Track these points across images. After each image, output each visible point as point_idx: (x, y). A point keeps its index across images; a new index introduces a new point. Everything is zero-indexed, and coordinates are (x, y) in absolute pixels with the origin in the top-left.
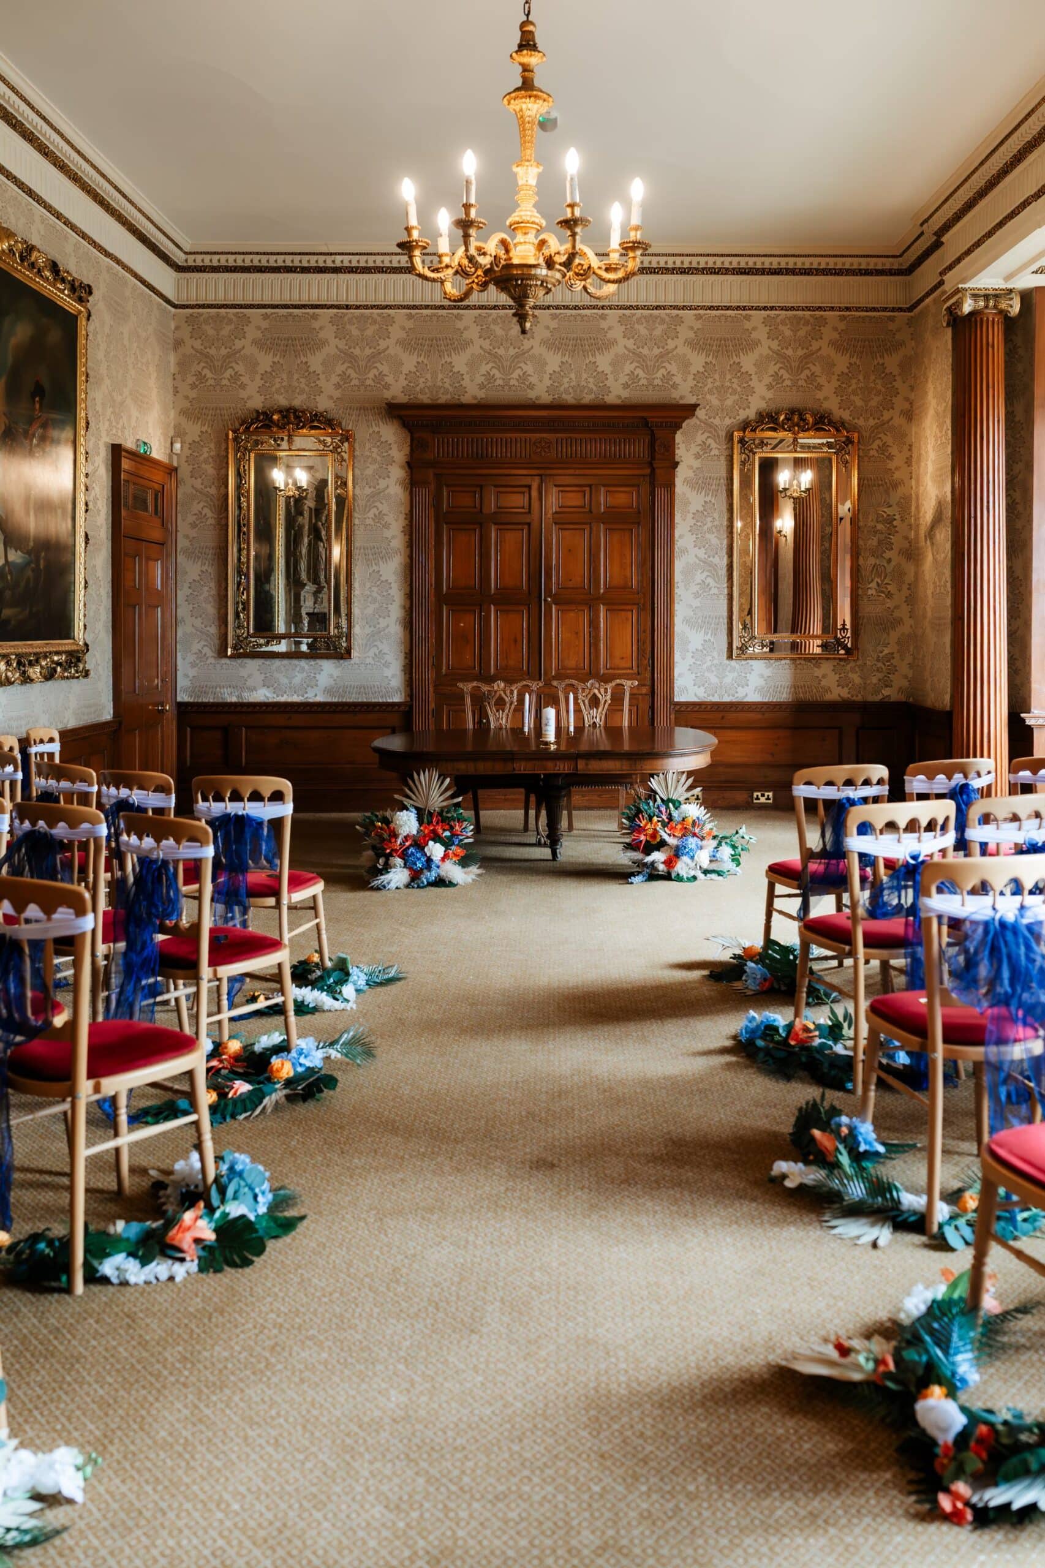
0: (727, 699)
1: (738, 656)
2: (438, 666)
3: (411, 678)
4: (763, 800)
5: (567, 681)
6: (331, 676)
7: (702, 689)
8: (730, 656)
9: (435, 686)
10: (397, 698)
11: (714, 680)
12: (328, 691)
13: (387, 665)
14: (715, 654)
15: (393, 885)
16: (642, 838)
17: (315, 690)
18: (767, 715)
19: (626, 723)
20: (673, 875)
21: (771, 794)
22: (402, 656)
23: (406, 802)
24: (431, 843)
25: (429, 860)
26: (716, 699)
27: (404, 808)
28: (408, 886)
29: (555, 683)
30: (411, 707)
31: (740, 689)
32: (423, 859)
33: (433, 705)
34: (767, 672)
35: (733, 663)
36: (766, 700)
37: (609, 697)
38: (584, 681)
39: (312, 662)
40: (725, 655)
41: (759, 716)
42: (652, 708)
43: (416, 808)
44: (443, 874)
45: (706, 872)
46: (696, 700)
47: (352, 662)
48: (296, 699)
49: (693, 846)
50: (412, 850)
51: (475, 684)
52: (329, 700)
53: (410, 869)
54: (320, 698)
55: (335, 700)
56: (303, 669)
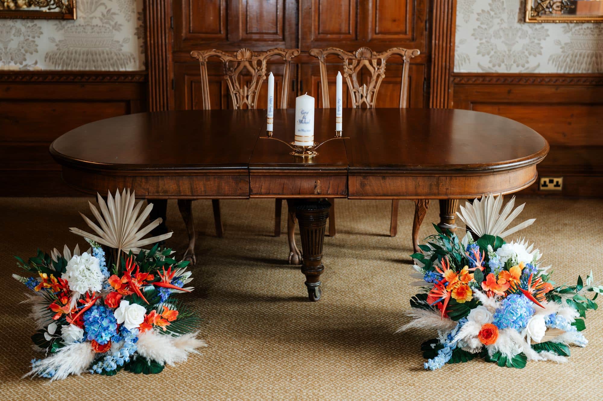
0: (515, 70)
1: (533, 18)
2: (177, 28)
3: (145, 43)
4: (551, 187)
5: (330, 50)
6: (53, 40)
7: (487, 58)
8: (522, 19)
9: (174, 53)
10: (130, 67)
11: (502, 47)
12: (49, 57)
13: (117, 27)
14: (505, 16)
15: (62, 374)
16: (445, 296)
17: (35, 57)
18: (561, 90)
19: (404, 104)
20: (491, 353)
21: (560, 180)
22: (134, 16)
23: (89, 238)
24: (124, 304)
25: (121, 329)
26: (502, 70)
27: (85, 247)
28: (88, 370)
29: (314, 52)
30: (146, 76)
31: (531, 58)
32: (113, 328)
33: (171, 76)
34: (566, 38)
35: (525, 27)
36: (561, 71)
37: (382, 70)
38: (352, 50)
39: (30, 24)
40: (516, 17)
41: (553, 90)
42: (428, 79)
43: (105, 248)
44: (142, 351)
45: (537, 347)
46: (480, 71)
47: (77, 23)
48: (13, 66)
49: (522, 311)
50: (95, 313)
51: (212, 52)
52: (52, 68)
53: (93, 343)
54: (41, 66)
55: (59, 68)
56: (19, 32)
